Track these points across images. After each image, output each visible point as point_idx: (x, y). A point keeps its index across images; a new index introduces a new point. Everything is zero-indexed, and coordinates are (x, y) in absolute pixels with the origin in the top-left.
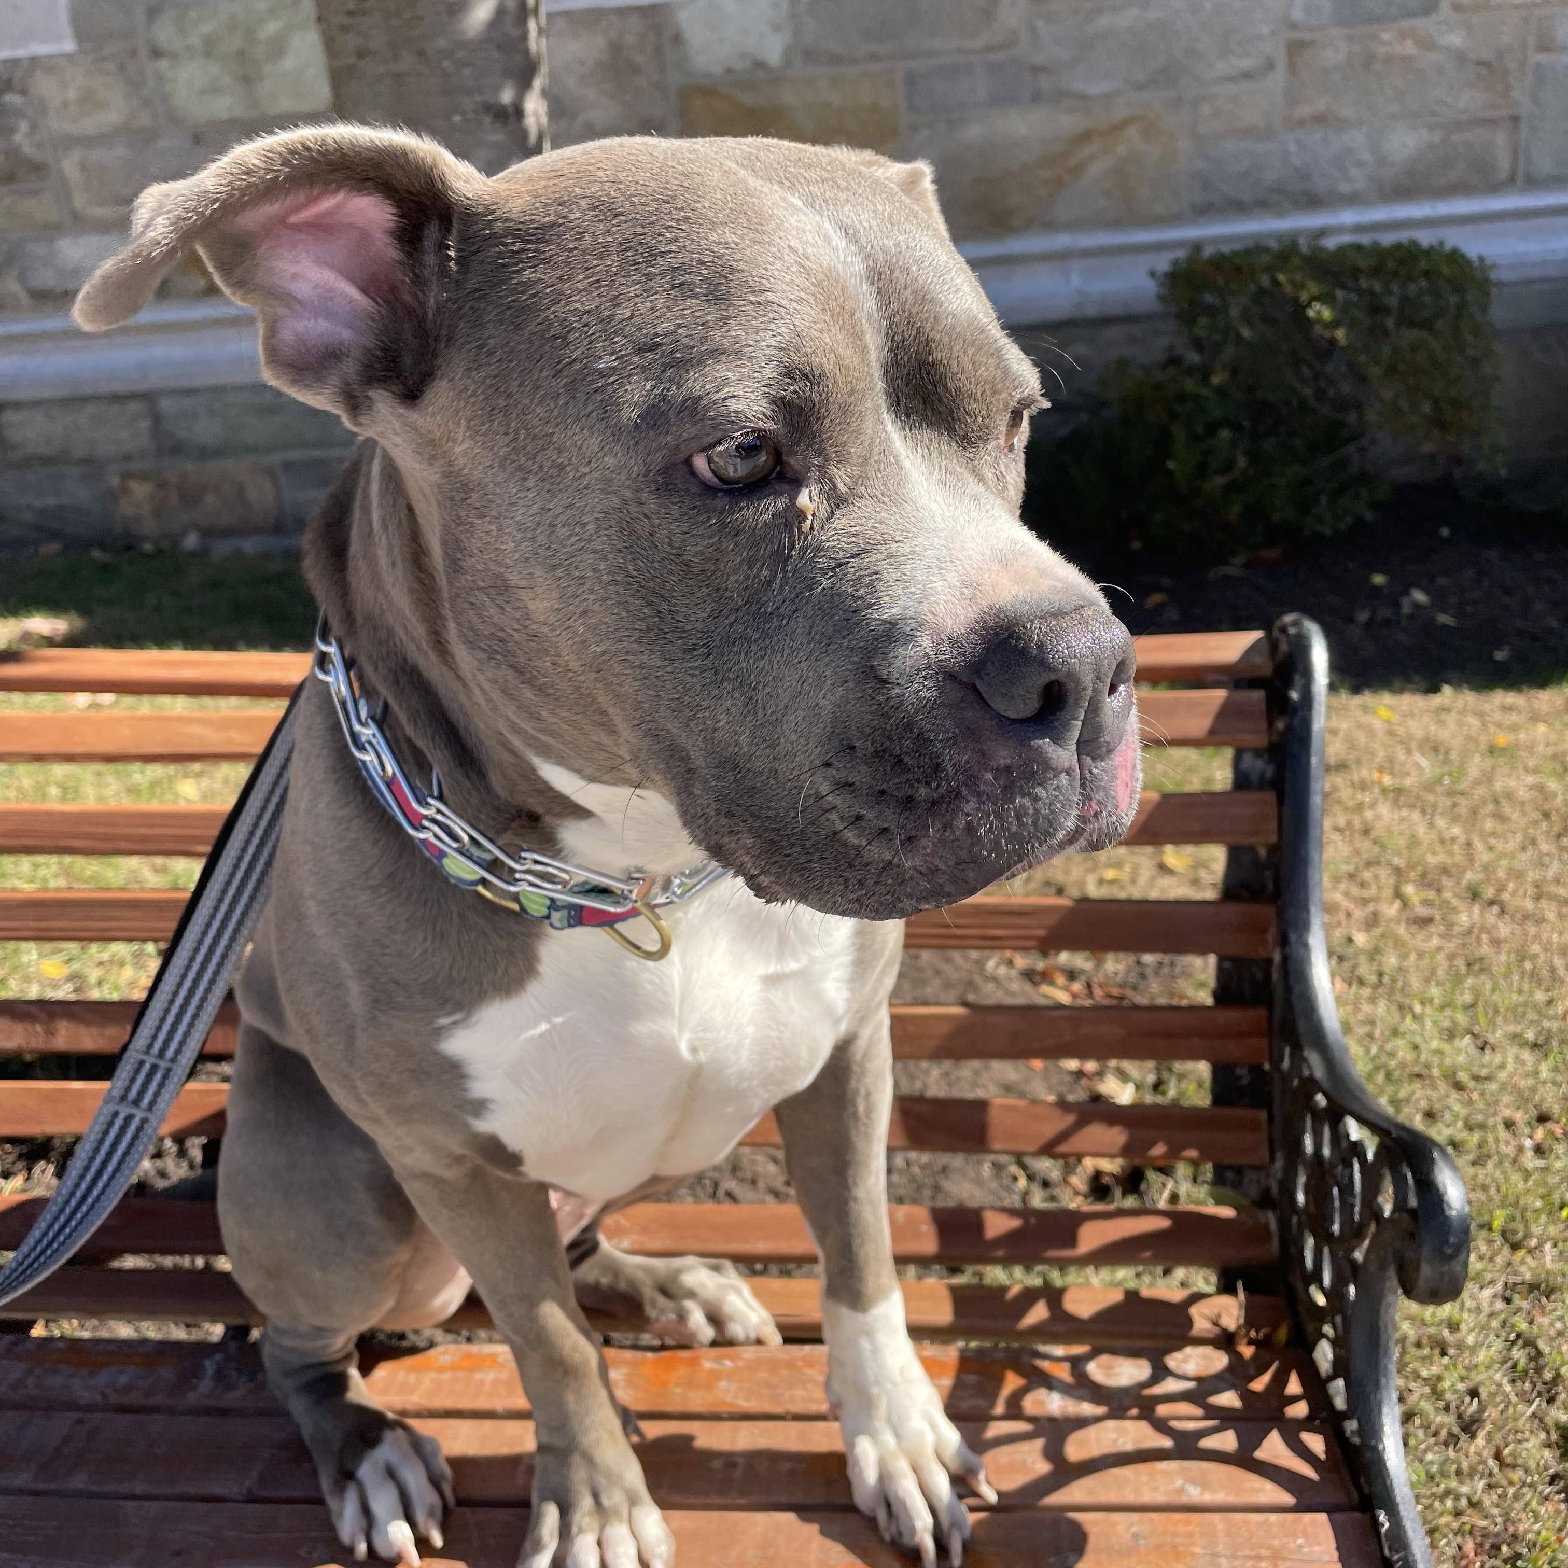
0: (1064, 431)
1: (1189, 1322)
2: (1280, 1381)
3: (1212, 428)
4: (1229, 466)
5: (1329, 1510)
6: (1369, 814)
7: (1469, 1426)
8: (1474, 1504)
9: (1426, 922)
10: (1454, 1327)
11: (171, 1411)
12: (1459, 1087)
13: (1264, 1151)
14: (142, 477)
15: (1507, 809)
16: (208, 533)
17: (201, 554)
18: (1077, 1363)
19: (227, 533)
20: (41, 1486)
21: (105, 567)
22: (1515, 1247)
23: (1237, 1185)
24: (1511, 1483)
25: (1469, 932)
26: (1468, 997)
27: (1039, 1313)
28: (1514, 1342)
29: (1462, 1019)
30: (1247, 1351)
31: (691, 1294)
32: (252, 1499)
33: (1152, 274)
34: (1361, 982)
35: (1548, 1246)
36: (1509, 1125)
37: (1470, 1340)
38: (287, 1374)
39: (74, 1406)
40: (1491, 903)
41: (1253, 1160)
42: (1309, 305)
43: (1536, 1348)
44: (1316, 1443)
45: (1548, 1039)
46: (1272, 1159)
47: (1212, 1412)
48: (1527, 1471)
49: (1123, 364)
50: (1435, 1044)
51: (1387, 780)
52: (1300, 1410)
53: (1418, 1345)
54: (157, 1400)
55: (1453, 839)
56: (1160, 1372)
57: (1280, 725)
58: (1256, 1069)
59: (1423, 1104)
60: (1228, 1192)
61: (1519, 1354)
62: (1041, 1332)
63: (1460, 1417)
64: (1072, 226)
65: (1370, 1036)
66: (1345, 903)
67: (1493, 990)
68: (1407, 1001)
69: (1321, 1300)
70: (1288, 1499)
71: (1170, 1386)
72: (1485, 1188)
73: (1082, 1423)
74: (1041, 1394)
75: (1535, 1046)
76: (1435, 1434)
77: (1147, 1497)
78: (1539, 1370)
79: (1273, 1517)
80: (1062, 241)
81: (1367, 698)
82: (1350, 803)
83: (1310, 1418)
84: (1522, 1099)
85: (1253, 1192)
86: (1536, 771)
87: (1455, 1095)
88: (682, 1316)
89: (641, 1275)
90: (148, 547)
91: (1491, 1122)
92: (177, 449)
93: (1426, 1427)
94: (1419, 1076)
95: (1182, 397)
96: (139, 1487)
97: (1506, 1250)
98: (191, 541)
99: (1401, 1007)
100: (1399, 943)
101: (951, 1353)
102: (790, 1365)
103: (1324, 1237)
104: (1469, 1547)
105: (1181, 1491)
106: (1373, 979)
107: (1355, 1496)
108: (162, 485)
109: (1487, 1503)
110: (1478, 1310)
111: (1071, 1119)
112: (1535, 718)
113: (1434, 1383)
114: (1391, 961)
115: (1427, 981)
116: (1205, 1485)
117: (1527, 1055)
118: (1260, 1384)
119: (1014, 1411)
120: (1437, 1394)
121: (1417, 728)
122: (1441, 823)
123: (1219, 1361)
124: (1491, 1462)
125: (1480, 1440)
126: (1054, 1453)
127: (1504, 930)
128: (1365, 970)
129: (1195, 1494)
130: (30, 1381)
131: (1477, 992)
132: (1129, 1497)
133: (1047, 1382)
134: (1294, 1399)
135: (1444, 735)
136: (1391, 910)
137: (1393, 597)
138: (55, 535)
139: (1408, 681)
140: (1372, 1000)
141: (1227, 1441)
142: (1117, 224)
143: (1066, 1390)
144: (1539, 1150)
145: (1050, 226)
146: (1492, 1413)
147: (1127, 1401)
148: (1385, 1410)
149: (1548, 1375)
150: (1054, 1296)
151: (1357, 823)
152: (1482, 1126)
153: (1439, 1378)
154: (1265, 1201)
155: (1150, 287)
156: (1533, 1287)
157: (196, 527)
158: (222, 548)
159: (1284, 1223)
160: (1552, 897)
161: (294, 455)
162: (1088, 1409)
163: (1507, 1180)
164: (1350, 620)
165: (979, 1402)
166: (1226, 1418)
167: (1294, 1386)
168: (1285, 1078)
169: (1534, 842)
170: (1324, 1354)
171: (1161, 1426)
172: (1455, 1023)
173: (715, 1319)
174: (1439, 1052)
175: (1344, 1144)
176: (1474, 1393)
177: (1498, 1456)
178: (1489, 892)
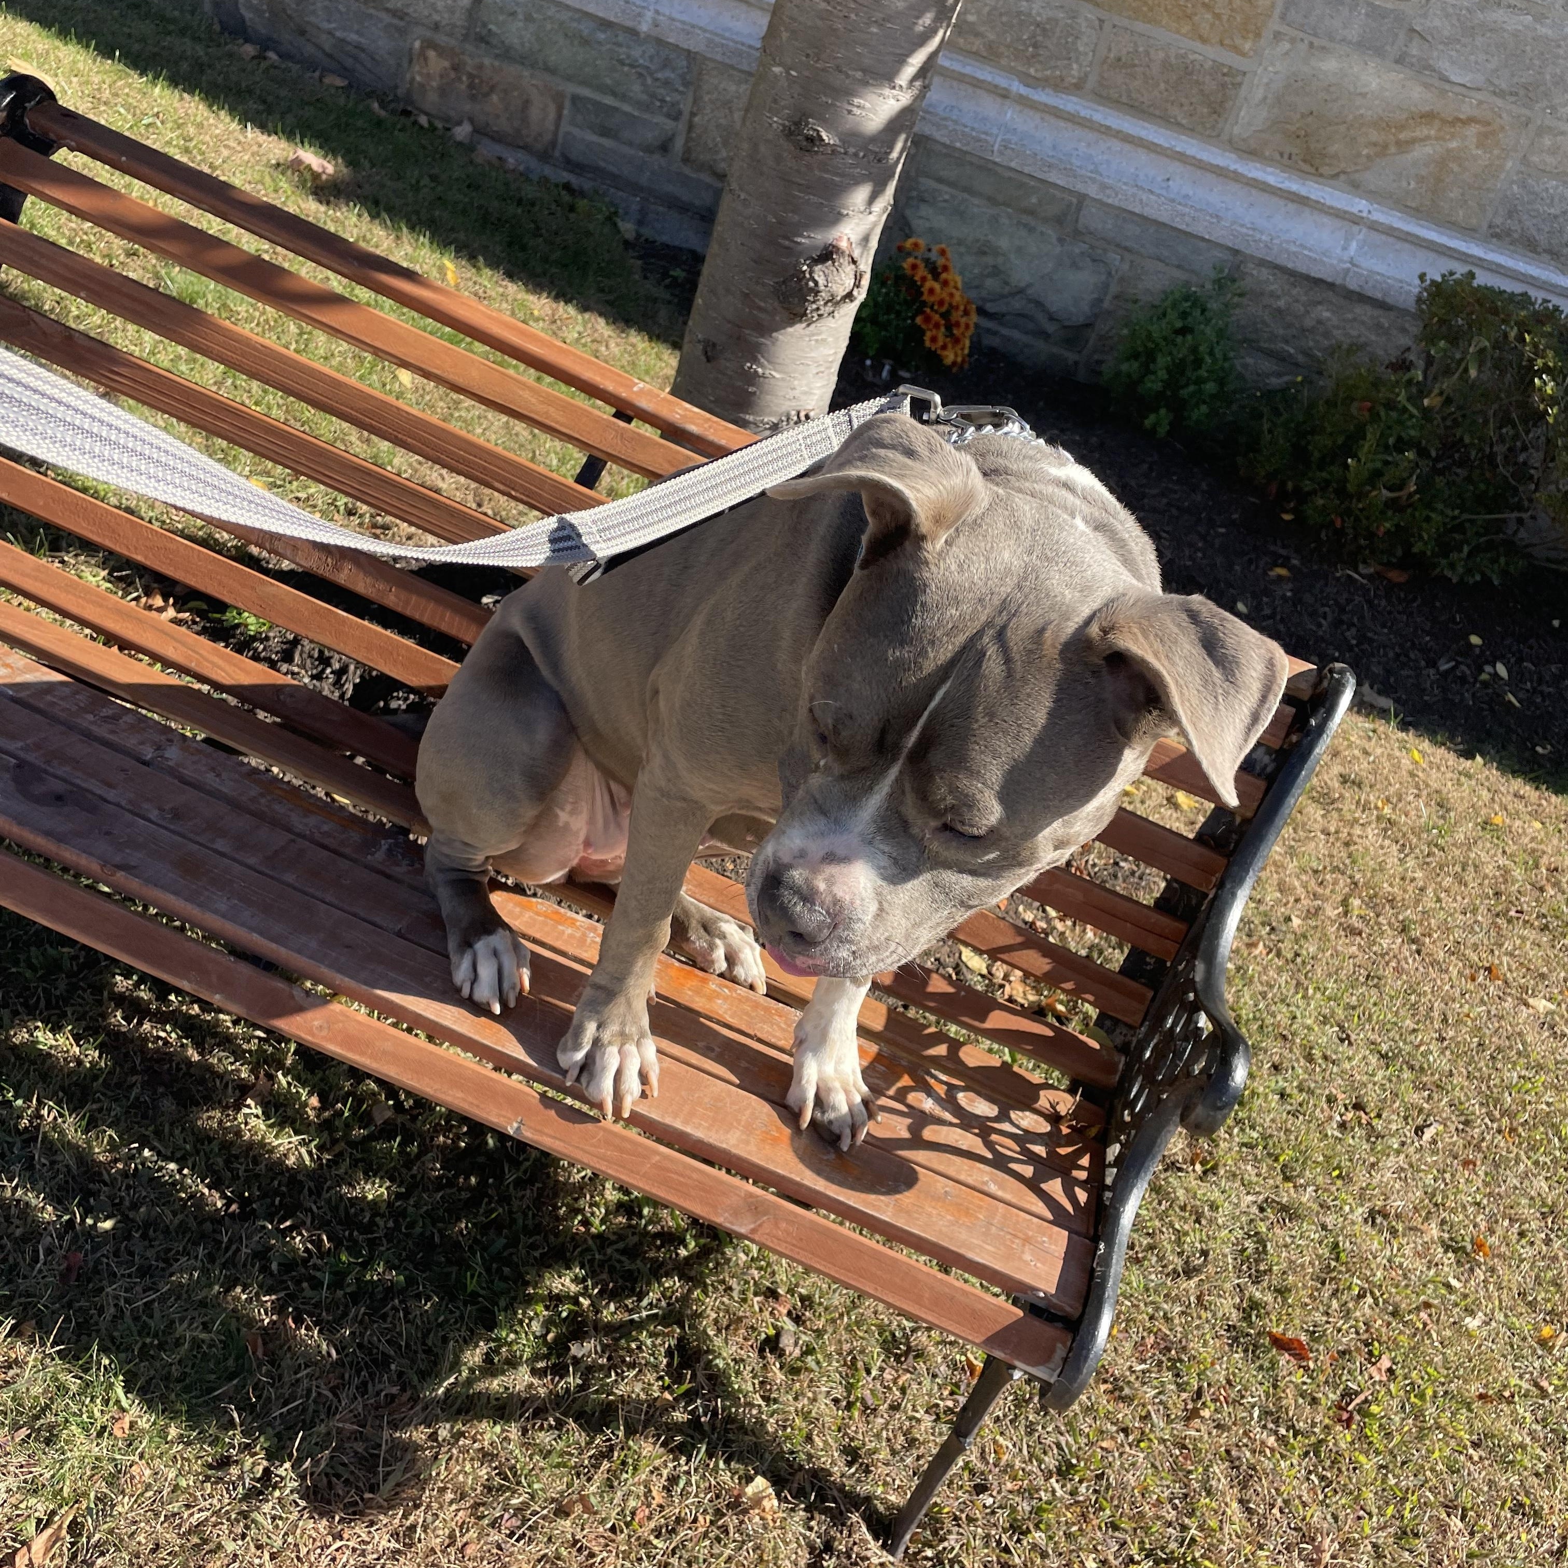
0: (1275, 382)
1: (1037, 1099)
2: (1078, 1154)
3: (1401, 445)
4: (1400, 486)
5: (1071, 1232)
6: (1357, 831)
7: (1189, 1272)
8: (1167, 1319)
9: (1356, 932)
10: (1214, 1207)
11: (354, 861)
12: (1310, 1058)
13: (1139, 1018)
14: (442, 52)
15: (1469, 876)
16: (480, 131)
17: (468, 148)
18: (951, 1088)
19: (498, 138)
20: (263, 869)
21: (379, 123)
22: (1287, 1179)
23: (1109, 1032)
24: (1200, 1318)
25: (1383, 956)
26: (1354, 1001)
27: (941, 1050)
28: (1250, 1236)
29: (1340, 1013)
30: (1065, 1131)
31: (723, 936)
32: (399, 934)
33: (1422, 277)
34: (1279, 954)
35: (1310, 1189)
36: (1331, 1100)
37: (1220, 1221)
38: (440, 870)
39: (289, 830)
40: (1413, 941)
41: (1129, 1020)
42: (1539, 374)
43: (1265, 1246)
44: (1082, 1196)
45: (1395, 1056)
46: (1141, 1025)
47: (1025, 1151)
48: (1214, 1315)
49: (1356, 348)
50: (1309, 1022)
51: (1387, 810)
52: (1082, 1175)
53: (1183, 1208)
54: (347, 851)
55: (1413, 880)
56: (1003, 1116)
57: (1294, 738)
58: (1161, 962)
59: (1276, 1058)
60: (1102, 1033)
61: (1250, 1245)
62: (936, 1061)
63: (1187, 1263)
64: (1373, 195)
65: (1264, 995)
66: (1300, 891)
67: (1375, 1004)
68: (1306, 983)
69: (1127, 1118)
70: (1050, 1216)
71: (1006, 1127)
72: (1287, 1131)
73: (941, 1122)
74: (921, 1095)
75: (1384, 1056)
76: (1164, 1267)
77: (962, 1177)
78: (1257, 1261)
79: (1035, 1220)
80: (1360, 206)
81: (1410, 737)
82: (1348, 817)
83: (1086, 1182)
84: (1352, 1085)
85: (1119, 1040)
86: (1511, 857)
87: (1302, 1062)
88: (712, 947)
89: (693, 909)
90: (423, 120)
91: (1318, 1091)
92: (484, 39)
93: (1160, 1259)
94: (1284, 1037)
95: (1390, 405)
96: (329, 898)
97: (1280, 1178)
98: (462, 132)
99: (1298, 984)
100: (1324, 938)
101: (873, 1048)
102: (767, 1009)
103: (1149, 1081)
104: (1150, 1340)
105: (986, 1183)
106: (1290, 956)
107: (1092, 1232)
108: (455, 68)
109: (1176, 1321)
110: (1237, 1205)
111: (1019, 940)
112: (1536, 815)
113: (1180, 1235)
114: (1311, 948)
115: (1330, 975)
116: (1001, 1187)
117: (1373, 1060)
118: (1063, 1151)
119: (900, 1096)
120: (1179, 1242)
121: (1435, 780)
122: (1411, 863)
123: (1044, 1127)
124: (1192, 1299)
125: (1193, 1283)
126: (915, 1130)
127: (1411, 964)
128: (1287, 948)
129: (993, 1188)
130: (263, 801)
131: (1362, 999)
132: (951, 1172)
133: (929, 1091)
134: (1082, 1168)
135: (1452, 795)
136: (1332, 911)
137: (1480, 661)
138: (344, 71)
139: (1452, 739)
140: (1280, 970)
141: (1028, 1171)
142: (1417, 213)
143: (938, 1100)
144: (1343, 1126)
145: (1355, 187)
146: (1211, 1269)
147: (974, 1123)
148: (1135, 1191)
149: (1262, 1268)
150: (955, 1046)
151: (1343, 835)
152: (1311, 1092)
153: (1186, 1234)
154: (1124, 1049)
155: (1415, 287)
156: (1284, 1208)
157: (471, 120)
158: (487, 151)
159: (1128, 1066)
160: (1464, 958)
161: (586, 92)
162: (947, 1116)
163: (1307, 1133)
164: (1433, 664)
165: (882, 1084)
166: (1032, 1158)
167: (1085, 1161)
168: (1176, 975)
169: (1474, 911)
170: (1114, 1151)
171: (989, 1145)
172: (1333, 1013)
173: (731, 959)
174: (1309, 1028)
175: (1192, 1026)
176: (1205, 1253)
177: (1199, 1298)
178: (1416, 932)
